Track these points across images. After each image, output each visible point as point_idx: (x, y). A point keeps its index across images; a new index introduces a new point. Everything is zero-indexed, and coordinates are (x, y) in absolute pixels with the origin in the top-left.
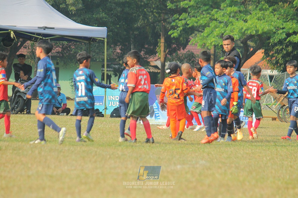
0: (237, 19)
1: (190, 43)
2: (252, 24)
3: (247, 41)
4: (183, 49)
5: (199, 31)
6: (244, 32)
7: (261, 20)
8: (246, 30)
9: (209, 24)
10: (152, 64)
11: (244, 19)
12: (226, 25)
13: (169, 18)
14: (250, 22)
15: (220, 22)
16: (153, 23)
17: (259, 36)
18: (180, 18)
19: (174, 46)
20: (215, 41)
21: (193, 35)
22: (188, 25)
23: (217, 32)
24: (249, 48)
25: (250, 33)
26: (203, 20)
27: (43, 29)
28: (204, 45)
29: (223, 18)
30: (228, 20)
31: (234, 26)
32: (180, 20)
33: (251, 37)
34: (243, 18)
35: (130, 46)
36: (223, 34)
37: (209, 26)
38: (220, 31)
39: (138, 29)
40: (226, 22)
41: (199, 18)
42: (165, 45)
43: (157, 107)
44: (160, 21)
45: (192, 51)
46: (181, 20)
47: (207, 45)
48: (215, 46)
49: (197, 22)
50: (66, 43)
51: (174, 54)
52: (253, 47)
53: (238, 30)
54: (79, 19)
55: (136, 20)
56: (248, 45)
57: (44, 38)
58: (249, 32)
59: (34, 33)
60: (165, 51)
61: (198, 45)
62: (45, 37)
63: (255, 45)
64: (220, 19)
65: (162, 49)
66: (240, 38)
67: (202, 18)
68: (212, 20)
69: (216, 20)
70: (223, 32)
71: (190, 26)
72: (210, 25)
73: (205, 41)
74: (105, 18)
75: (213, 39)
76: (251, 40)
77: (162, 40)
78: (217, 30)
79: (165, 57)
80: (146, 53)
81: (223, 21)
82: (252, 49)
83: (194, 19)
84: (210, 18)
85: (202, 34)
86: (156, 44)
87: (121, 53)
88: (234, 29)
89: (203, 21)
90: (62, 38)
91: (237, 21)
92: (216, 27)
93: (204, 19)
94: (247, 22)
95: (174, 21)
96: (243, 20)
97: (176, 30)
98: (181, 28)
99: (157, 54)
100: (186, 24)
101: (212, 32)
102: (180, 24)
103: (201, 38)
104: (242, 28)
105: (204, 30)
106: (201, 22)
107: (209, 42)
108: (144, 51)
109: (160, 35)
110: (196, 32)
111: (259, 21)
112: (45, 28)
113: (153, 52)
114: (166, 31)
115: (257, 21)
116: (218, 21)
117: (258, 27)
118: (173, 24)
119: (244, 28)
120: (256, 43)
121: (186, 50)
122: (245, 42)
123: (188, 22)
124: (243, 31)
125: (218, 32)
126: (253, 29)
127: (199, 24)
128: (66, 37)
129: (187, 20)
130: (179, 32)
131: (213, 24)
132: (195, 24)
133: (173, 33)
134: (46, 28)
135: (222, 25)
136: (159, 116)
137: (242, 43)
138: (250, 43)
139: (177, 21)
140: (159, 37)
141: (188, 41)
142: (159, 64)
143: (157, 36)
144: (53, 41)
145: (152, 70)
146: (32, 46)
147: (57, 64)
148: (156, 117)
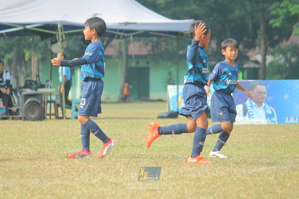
1: (294, 34)
4: (287, 40)
10: (252, 59)
13: (268, 6)
16: (252, 13)
18: (281, 6)
19: (276, 37)
22: (291, 13)
27: (124, 24)
32: (281, 8)
42: (265, 37)
43: (250, 105)
45: (297, 41)
46: (283, 8)
51: (277, 47)
57: (126, 35)
59: (115, 30)
60: (265, 44)
65: (262, 41)
71: (293, 14)
77: (262, 31)
79: (265, 49)
80: (245, 47)
83: (296, 6)
86: (255, 37)
90: (146, 34)
95: (274, 9)
97: (277, 20)
98: (283, 17)
99: (257, 48)
100: (288, 12)
102: (282, 12)
112: (126, 24)
113: (252, 45)
114: (266, 20)
118: (274, 12)
121: (290, 42)
123: (290, 10)
128: (151, 33)
129: (289, 7)
130: (281, 21)
133: (274, 22)
134: (128, 23)
136: (253, 115)
139: (278, 9)
141: (291, 31)
142: (259, 58)
143: (256, 27)
144: (141, 38)
145: (252, 65)
146: (120, 44)
147: (148, 63)
148: (249, 116)
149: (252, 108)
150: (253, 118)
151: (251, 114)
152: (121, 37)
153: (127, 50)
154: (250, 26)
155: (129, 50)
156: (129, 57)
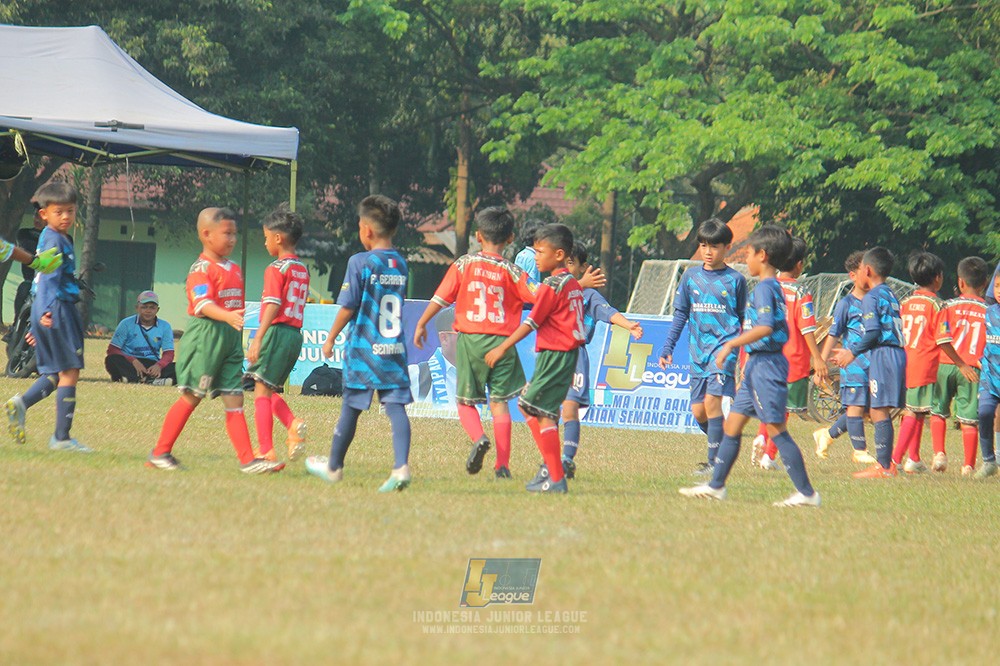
0: (683, 116)
1: (542, 182)
2: (723, 133)
3: (711, 179)
4: (523, 199)
5: (570, 148)
6: (703, 153)
7: (752, 119)
8: (707, 148)
9: (600, 126)
10: (430, 240)
11: (704, 116)
12: (651, 131)
13: (483, 106)
14: (718, 125)
15: (633, 123)
16: (437, 119)
17: (745, 165)
18: (515, 107)
19: (496, 188)
20: (616, 179)
21: (554, 157)
22: (539, 127)
23: (623, 151)
24: (717, 202)
25: (720, 157)
26: (582, 115)
27: (110, 129)
28: (584, 190)
29: (642, 111)
30: (657, 117)
31: (673, 136)
32: (514, 114)
33: (721, 169)
34: (698, 113)
35: (367, 184)
36: (639, 159)
37: (599, 134)
38: (631, 148)
39: (391, 134)
40: (649, 124)
41: (570, 109)
42: (468, 185)
43: (439, 368)
44: (454, 116)
45: (549, 203)
46: (520, 112)
47: (594, 188)
48: (616, 193)
49: (565, 121)
50: (177, 171)
52: (727, 198)
53: (683, 148)
54: (219, 103)
55: (386, 111)
56: (713, 190)
57: (111, 155)
58: (716, 154)
59: (82, 141)
60: (468, 204)
61: (566, 189)
62: (116, 154)
63: (732, 192)
64: (632, 113)
65: (461, 195)
66: (690, 172)
67: (580, 109)
68: (608, 114)
69: (620, 115)
70: (640, 152)
71: (545, 130)
72: (604, 130)
73: (586, 178)
74: (296, 102)
75: (612, 173)
76: (721, 176)
77: (462, 170)
78: (623, 144)
79: (467, 219)
80: (412, 209)
81: (641, 119)
82: (723, 204)
83: (556, 110)
84: (604, 110)
85: (580, 156)
86: (443, 181)
87: (340, 206)
88: (672, 144)
89: (582, 118)
90: (166, 157)
91: (681, 121)
92: (621, 137)
93: (585, 113)
94: (710, 124)
95: (497, 115)
96: (699, 118)
97: (502, 142)
98: (519, 136)
99: (445, 212)
100: (534, 125)
101: (608, 151)
102: (516, 123)
103: (575, 167)
104: (697, 143)
105: (585, 143)
106: (578, 119)
107: (600, 180)
108: (407, 201)
109: (456, 156)
110: (562, 150)
111: (747, 123)
112: (117, 126)
113: (433, 206)
114: (474, 143)
115: (739, 121)
116: (627, 120)
117: (741, 139)
118: (496, 123)
119: (703, 143)
120: (736, 186)
121: (530, 202)
122: (703, 183)
123: (539, 120)
124: (699, 150)
125: (627, 153)
126: (728, 145)
127: (570, 126)
128: (177, 155)
129: (535, 112)
130: (511, 145)
131: (611, 128)
132: (561, 127)
133: (495, 149)
134: (120, 125)
135: (638, 132)
136: (445, 394)
137: (694, 184)
138: (720, 186)
139: (507, 115)
140: (452, 160)
141: (536, 176)
142: (449, 239)
143: (448, 159)
144: (140, 166)
145: (430, 257)
146: (79, 177)
147: (151, 232)
148: (435, 395)
149: (445, 378)
150: (447, 402)
151: (441, 390)
152: (95, 161)
153: (98, 194)
154: (430, 153)
155: (104, 194)
156: (102, 213)
